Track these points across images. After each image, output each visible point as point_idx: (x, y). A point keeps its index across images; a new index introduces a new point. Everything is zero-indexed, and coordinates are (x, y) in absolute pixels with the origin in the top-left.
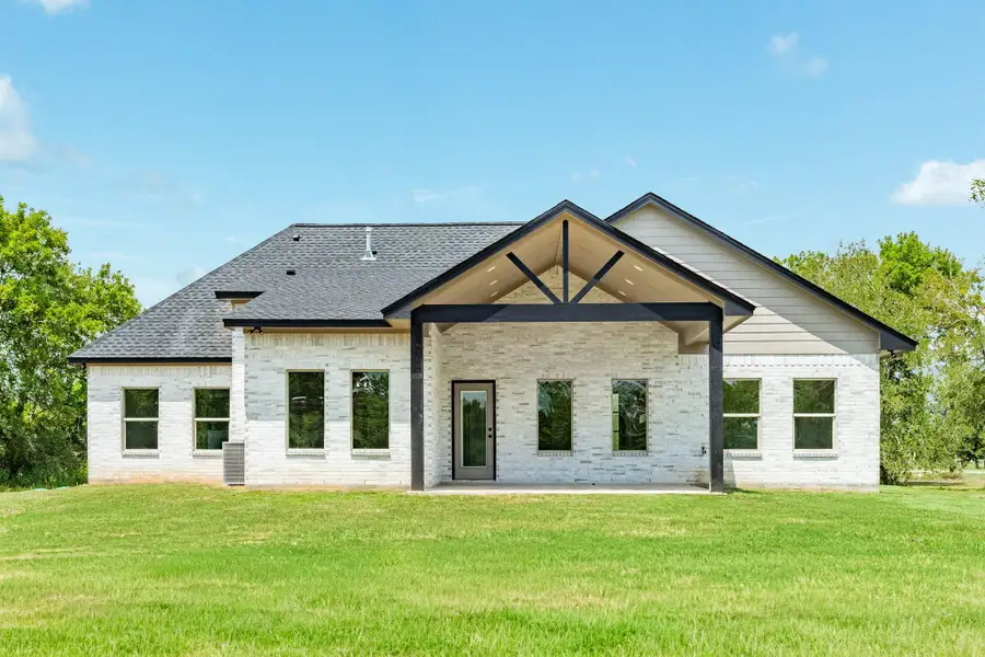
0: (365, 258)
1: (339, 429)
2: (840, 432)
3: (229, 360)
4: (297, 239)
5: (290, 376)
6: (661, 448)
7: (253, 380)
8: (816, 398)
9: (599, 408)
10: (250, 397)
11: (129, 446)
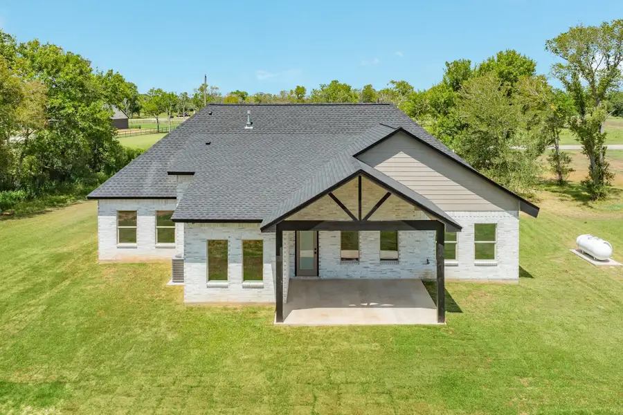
0: (246, 128)
1: (235, 269)
2: (499, 251)
3: (175, 198)
4: (211, 114)
5: (209, 245)
6: (406, 260)
7: (189, 245)
8: (486, 233)
9: (373, 239)
10: (187, 255)
11: (121, 241)
